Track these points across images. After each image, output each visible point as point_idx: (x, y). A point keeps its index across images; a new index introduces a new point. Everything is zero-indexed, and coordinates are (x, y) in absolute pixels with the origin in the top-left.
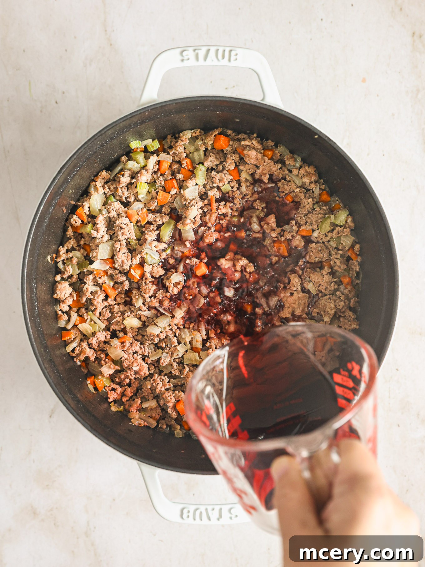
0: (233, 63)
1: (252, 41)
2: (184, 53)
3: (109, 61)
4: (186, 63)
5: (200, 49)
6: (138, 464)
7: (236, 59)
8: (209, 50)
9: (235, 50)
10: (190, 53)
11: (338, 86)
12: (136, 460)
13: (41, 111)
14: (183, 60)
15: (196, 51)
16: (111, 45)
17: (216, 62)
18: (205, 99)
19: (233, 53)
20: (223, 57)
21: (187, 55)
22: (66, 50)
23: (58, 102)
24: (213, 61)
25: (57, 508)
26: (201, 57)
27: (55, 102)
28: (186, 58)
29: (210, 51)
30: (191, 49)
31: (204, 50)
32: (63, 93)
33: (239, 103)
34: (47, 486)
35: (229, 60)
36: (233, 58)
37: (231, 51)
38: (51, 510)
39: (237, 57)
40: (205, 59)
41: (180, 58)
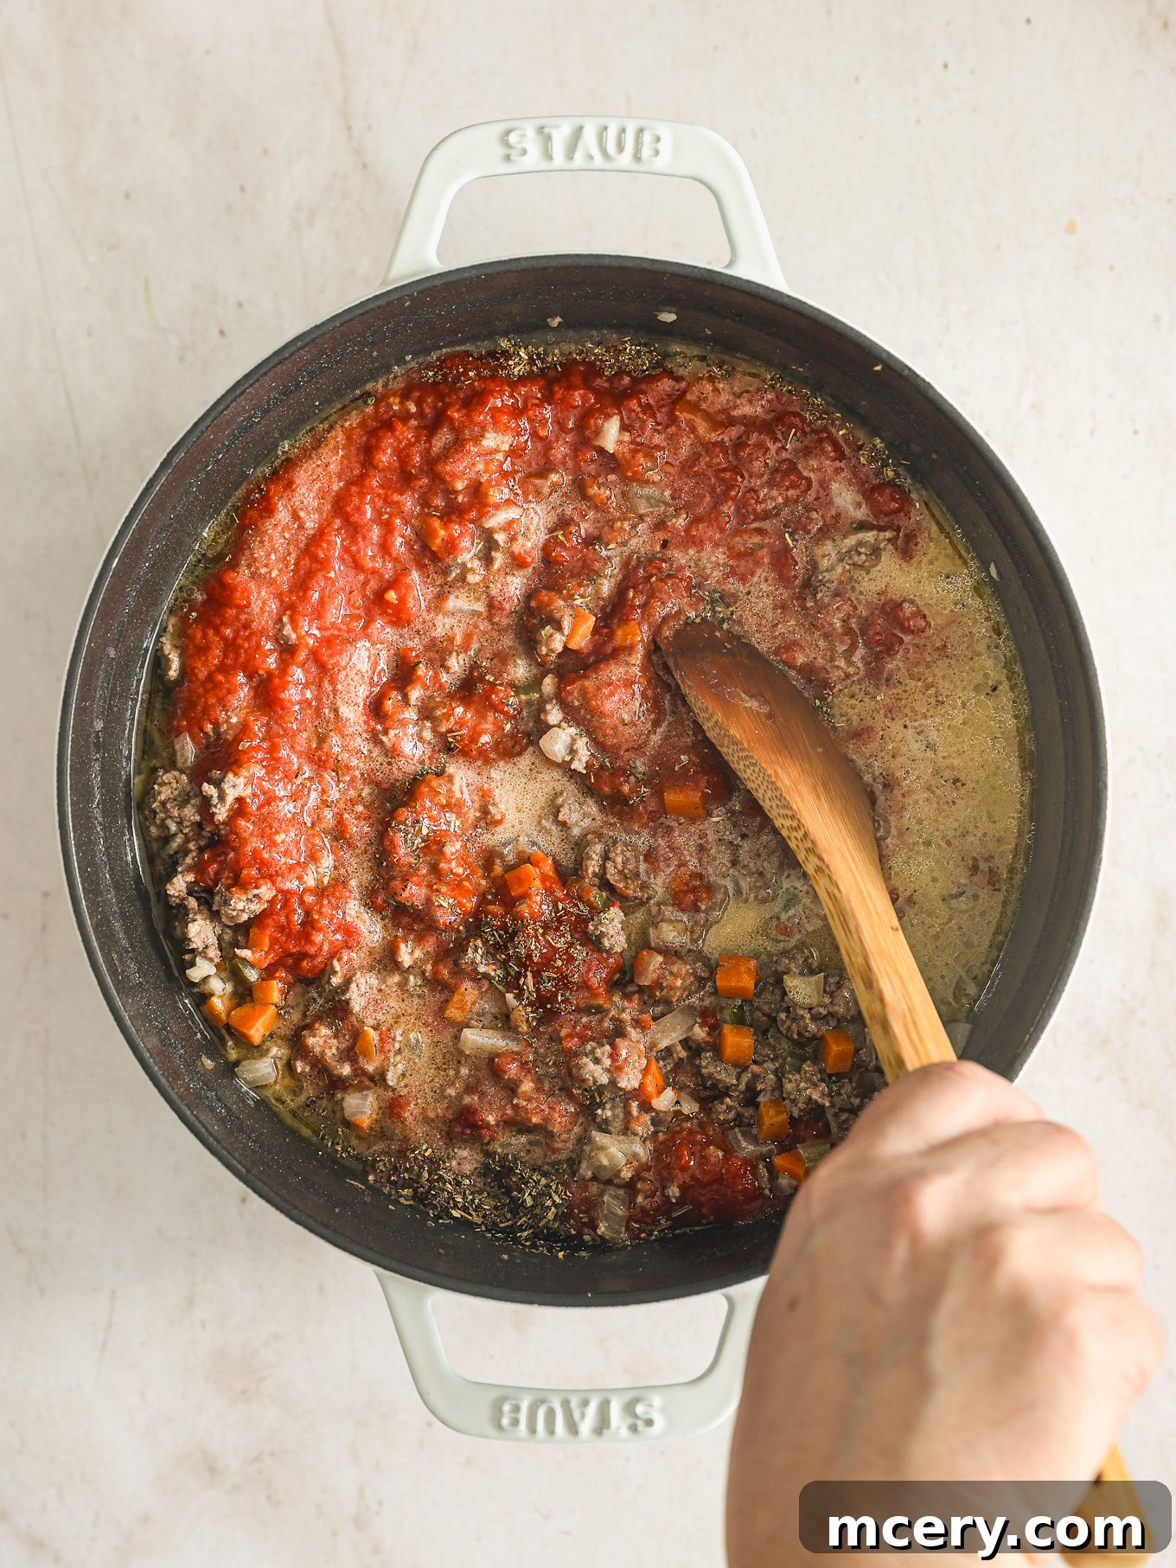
0: (648, 163)
2: (512, 137)
5: (556, 127)
6: (377, 1275)
7: (657, 153)
8: (580, 128)
9: (652, 129)
11: (998, 247)
12: (373, 1262)
13: (182, 359)
14: (507, 157)
15: (545, 132)
16: (365, 166)
17: (599, 162)
18: (569, 262)
19: (647, 138)
20: (620, 147)
21: (520, 142)
22: (242, 189)
23: (224, 330)
24: (591, 156)
25: (272, 1454)
26: (559, 148)
27: (216, 332)
28: (517, 149)
29: (584, 131)
30: (530, 127)
31: (567, 128)
32: (240, 305)
33: (665, 273)
34: (244, 1392)
35: (637, 157)
37: (640, 131)
38: (258, 1459)
39: (659, 146)
40: (570, 155)
41: (502, 151)
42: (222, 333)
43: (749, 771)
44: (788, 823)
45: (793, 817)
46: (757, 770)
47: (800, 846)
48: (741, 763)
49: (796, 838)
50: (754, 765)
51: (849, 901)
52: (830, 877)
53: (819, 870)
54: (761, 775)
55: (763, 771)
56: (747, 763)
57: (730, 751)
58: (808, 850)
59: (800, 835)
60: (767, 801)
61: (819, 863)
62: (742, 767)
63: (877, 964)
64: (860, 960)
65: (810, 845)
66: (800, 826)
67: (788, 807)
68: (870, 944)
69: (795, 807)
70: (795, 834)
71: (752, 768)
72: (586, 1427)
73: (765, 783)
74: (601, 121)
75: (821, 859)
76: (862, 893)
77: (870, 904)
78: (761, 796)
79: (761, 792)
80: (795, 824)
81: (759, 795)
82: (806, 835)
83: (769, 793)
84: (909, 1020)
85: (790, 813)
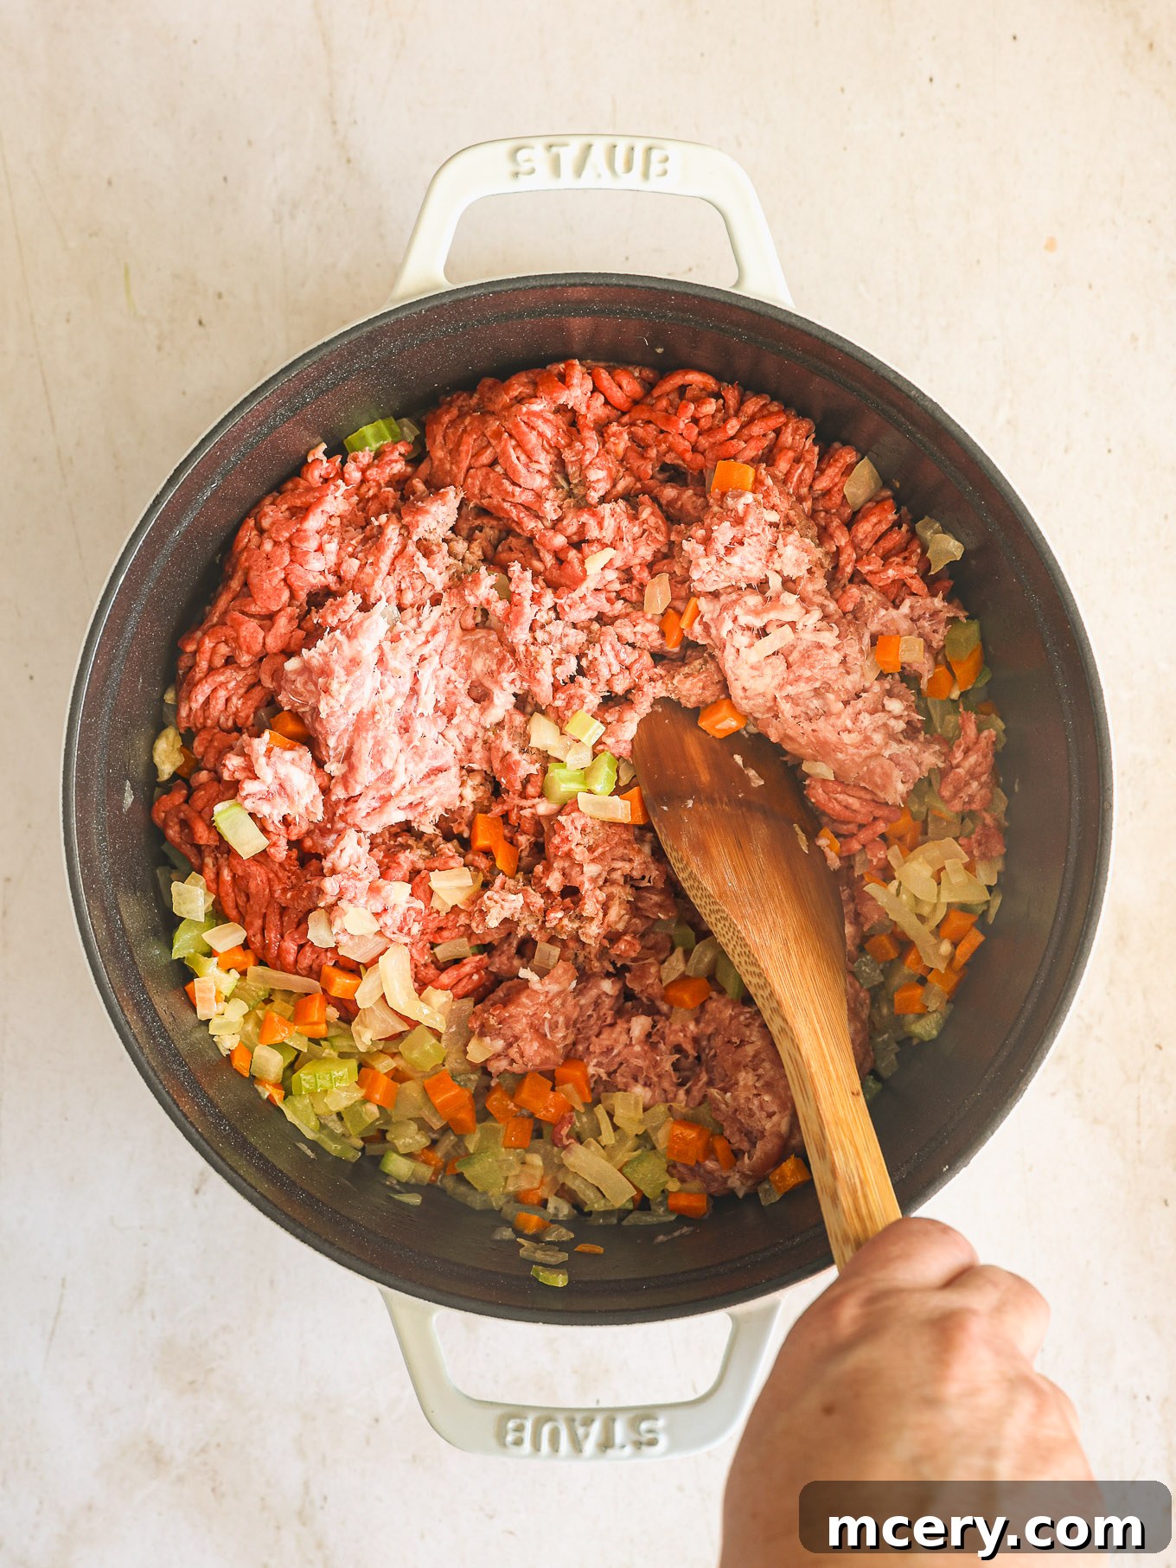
0: (655, 183)
1: (739, 144)
2: (521, 155)
3: (345, 205)
4: (525, 183)
5: (566, 145)
6: (381, 1292)
7: (665, 173)
8: (589, 147)
9: (661, 148)
10: (536, 155)
11: (978, 262)
13: (159, 348)
14: (516, 174)
15: (554, 150)
16: (349, 161)
17: (607, 181)
19: (656, 155)
20: (629, 167)
21: (528, 161)
22: (225, 179)
23: (204, 322)
24: (599, 176)
25: (218, 1445)
26: (567, 166)
27: (196, 323)
28: (525, 167)
29: (593, 149)
30: (539, 145)
31: (575, 146)
32: (220, 296)
34: (192, 1383)
35: (646, 175)
36: (655, 168)
37: (649, 149)
38: (203, 1450)
39: (668, 165)
40: (579, 171)
41: (510, 168)
42: (200, 323)
43: (720, 925)
44: (755, 980)
45: (760, 975)
46: (727, 924)
47: (766, 1004)
48: (713, 916)
49: (762, 996)
50: (725, 919)
51: (809, 1067)
52: (793, 1041)
53: (782, 1030)
54: (732, 930)
55: (732, 926)
56: (718, 917)
57: (703, 904)
58: (774, 1010)
59: (766, 993)
60: (736, 956)
61: (784, 1025)
62: (714, 921)
63: (832, 1133)
64: (816, 1128)
65: (775, 1005)
66: (767, 984)
67: (756, 964)
68: (827, 1114)
69: (762, 966)
70: (761, 992)
71: (723, 922)
72: (590, 1446)
73: (735, 939)
74: (610, 140)
75: (785, 1020)
76: (824, 1056)
77: (831, 1068)
78: (731, 952)
79: (731, 946)
80: (762, 982)
81: (729, 949)
82: (772, 994)
83: (738, 949)
84: (860, 1194)
85: (757, 971)
